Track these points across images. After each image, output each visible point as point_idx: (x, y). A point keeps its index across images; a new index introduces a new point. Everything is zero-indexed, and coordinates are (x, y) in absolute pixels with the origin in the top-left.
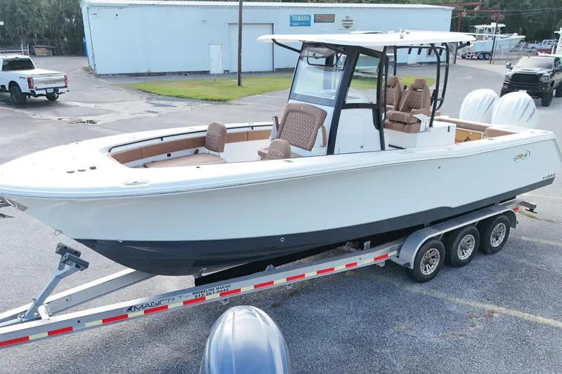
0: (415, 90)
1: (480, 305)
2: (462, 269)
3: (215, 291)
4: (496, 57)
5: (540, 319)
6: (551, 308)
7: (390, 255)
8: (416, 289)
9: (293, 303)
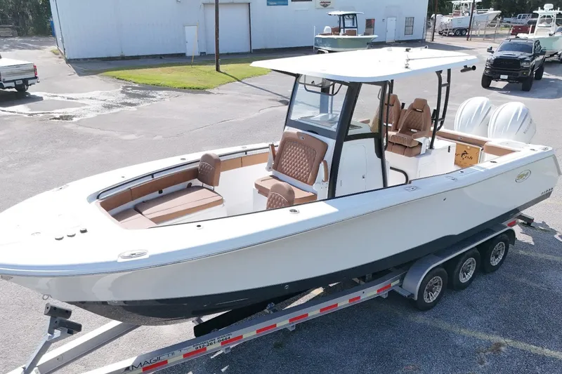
0: (415, 110)
1: (486, 337)
2: (464, 292)
3: (216, 341)
4: (474, 33)
5: (547, 352)
6: (556, 337)
7: (393, 284)
8: (420, 319)
9: (296, 342)
